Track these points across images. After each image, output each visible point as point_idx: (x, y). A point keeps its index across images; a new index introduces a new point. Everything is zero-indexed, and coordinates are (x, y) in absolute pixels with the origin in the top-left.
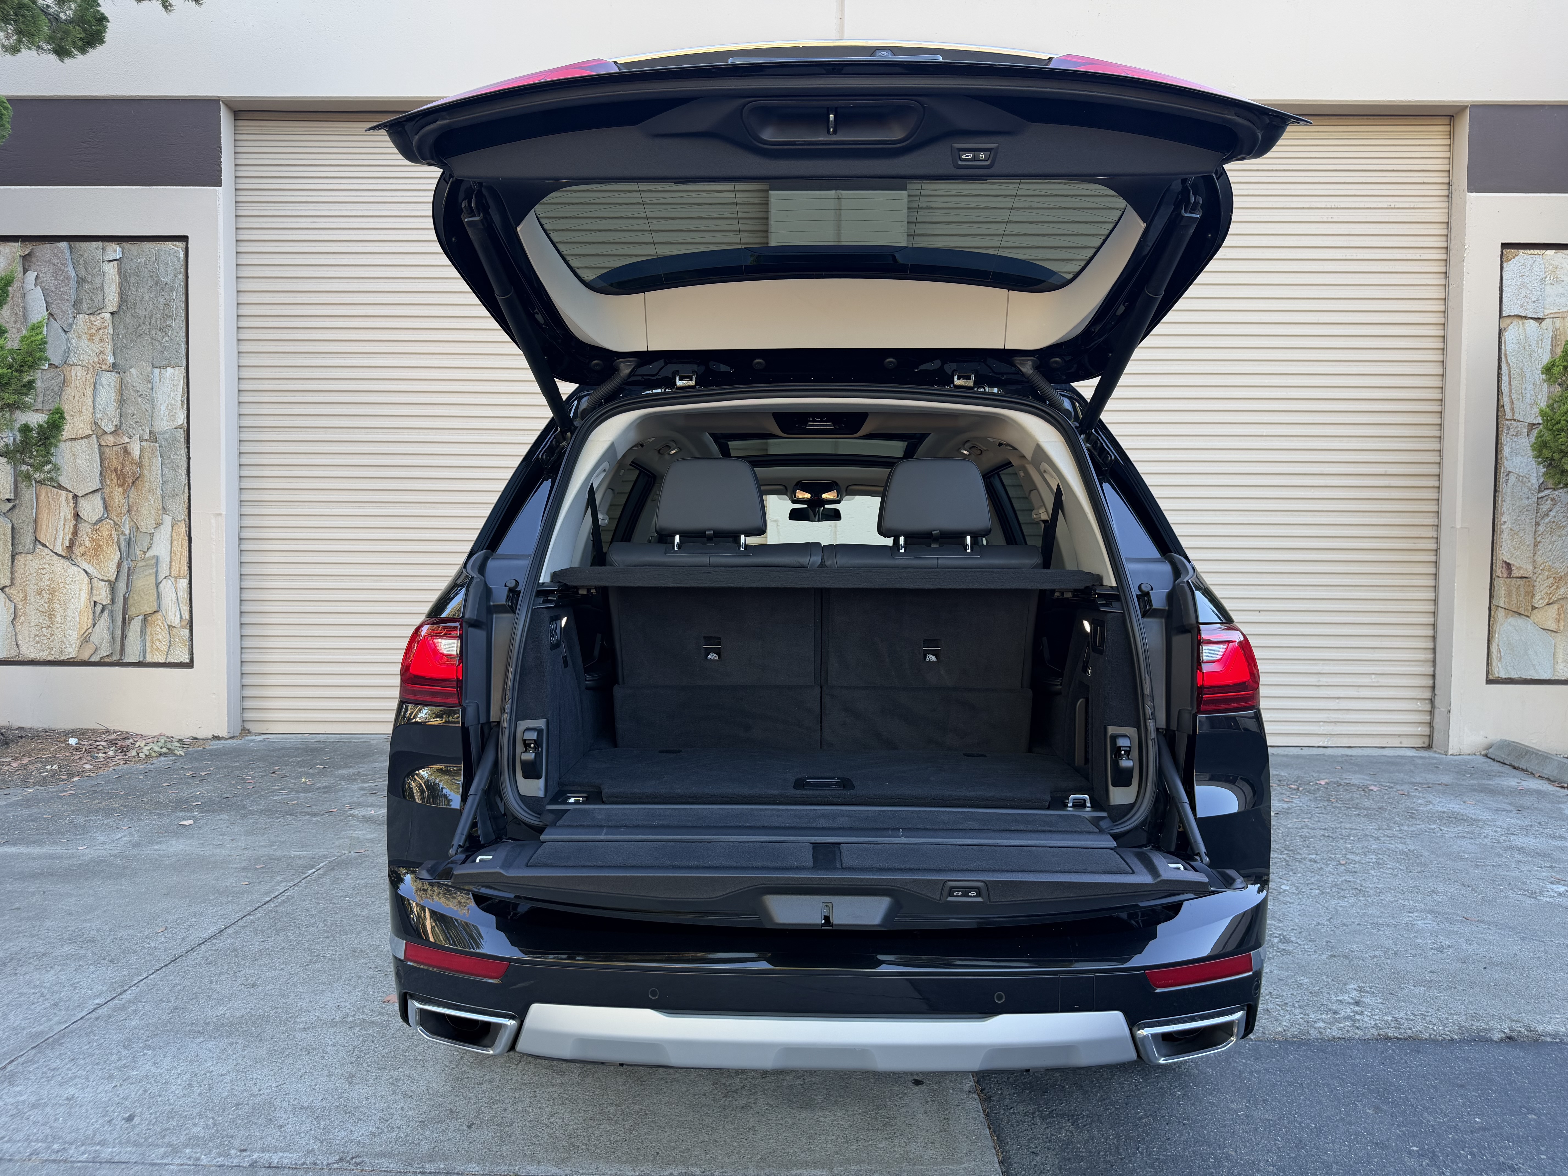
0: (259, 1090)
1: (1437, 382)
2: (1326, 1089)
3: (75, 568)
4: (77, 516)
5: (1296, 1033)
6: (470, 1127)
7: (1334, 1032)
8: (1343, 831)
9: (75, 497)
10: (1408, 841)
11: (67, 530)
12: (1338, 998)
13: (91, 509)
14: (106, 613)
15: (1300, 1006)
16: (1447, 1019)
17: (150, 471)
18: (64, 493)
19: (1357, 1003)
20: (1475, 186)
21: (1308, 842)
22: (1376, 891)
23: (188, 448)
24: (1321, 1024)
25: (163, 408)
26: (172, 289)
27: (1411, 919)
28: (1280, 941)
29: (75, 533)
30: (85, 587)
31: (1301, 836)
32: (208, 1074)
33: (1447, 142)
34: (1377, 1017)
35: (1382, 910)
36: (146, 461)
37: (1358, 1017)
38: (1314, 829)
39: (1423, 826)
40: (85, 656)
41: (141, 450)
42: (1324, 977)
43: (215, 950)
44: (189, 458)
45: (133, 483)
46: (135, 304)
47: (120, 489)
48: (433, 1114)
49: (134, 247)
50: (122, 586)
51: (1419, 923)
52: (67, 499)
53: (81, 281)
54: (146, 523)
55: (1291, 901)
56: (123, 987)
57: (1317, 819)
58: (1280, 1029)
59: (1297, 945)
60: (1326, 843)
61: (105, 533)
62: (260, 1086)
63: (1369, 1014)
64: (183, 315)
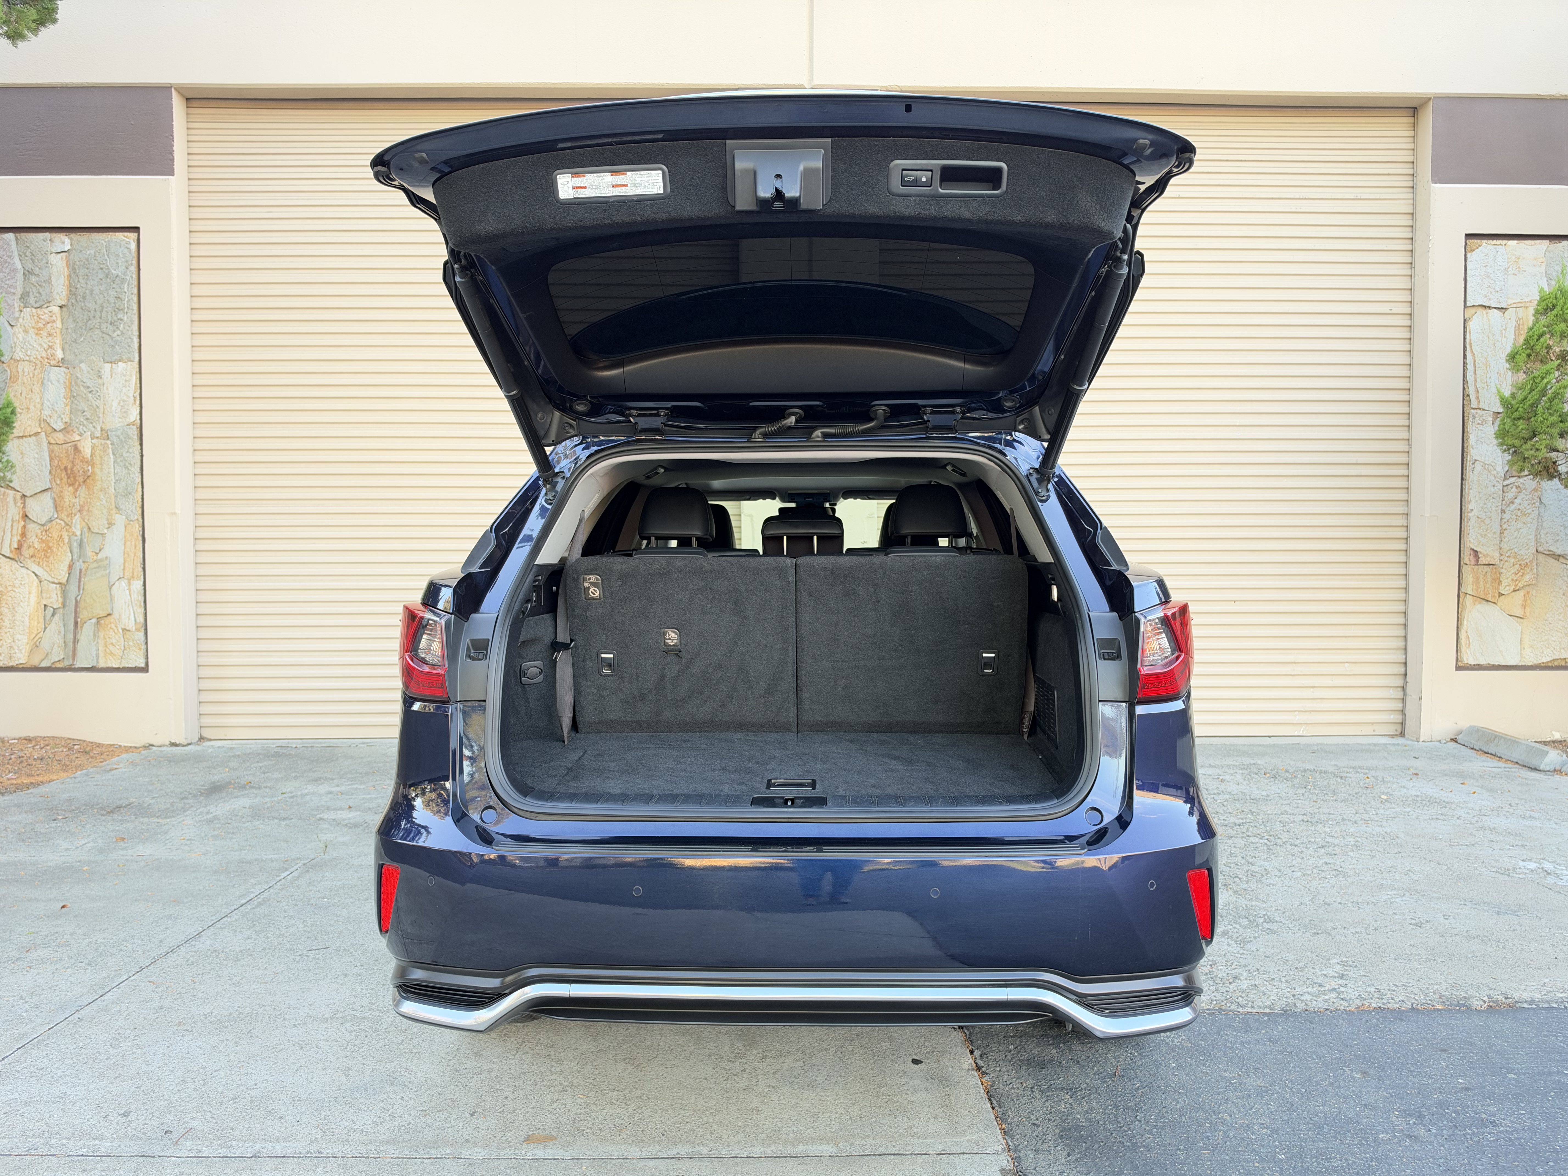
0: (256, 1084)
1: (1404, 372)
2: (1314, 1057)
3: (24, 570)
4: (25, 517)
5: (1284, 1006)
6: (472, 1115)
7: (1320, 1004)
8: (1322, 816)
9: (24, 496)
10: (1384, 824)
11: (15, 532)
12: (1323, 972)
13: (41, 508)
14: (57, 617)
15: (1286, 981)
16: (1428, 989)
17: (102, 469)
18: (11, 492)
19: (1341, 977)
20: (1440, 176)
21: (1288, 827)
22: (1355, 872)
23: (141, 445)
24: (1307, 997)
25: (115, 404)
26: (123, 281)
27: (1389, 897)
28: (1265, 921)
29: (23, 535)
30: (34, 591)
31: (1280, 821)
32: (201, 1070)
33: (1411, 133)
34: (1360, 989)
35: (1362, 889)
36: (97, 459)
37: (1342, 989)
38: (1293, 814)
39: (1399, 809)
40: (35, 662)
41: (93, 448)
42: (1309, 953)
43: (195, 952)
44: (142, 456)
45: (84, 482)
46: (84, 298)
47: (71, 488)
48: (433, 1103)
49: (84, 237)
50: (73, 588)
51: (1397, 900)
52: (15, 500)
53: (28, 273)
54: (98, 523)
55: (1275, 883)
56: (104, 989)
57: (1296, 805)
58: (1268, 1003)
59: (1281, 924)
60: (1305, 828)
61: (55, 535)
62: (256, 1080)
63: (1353, 986)
64: (135, 307)
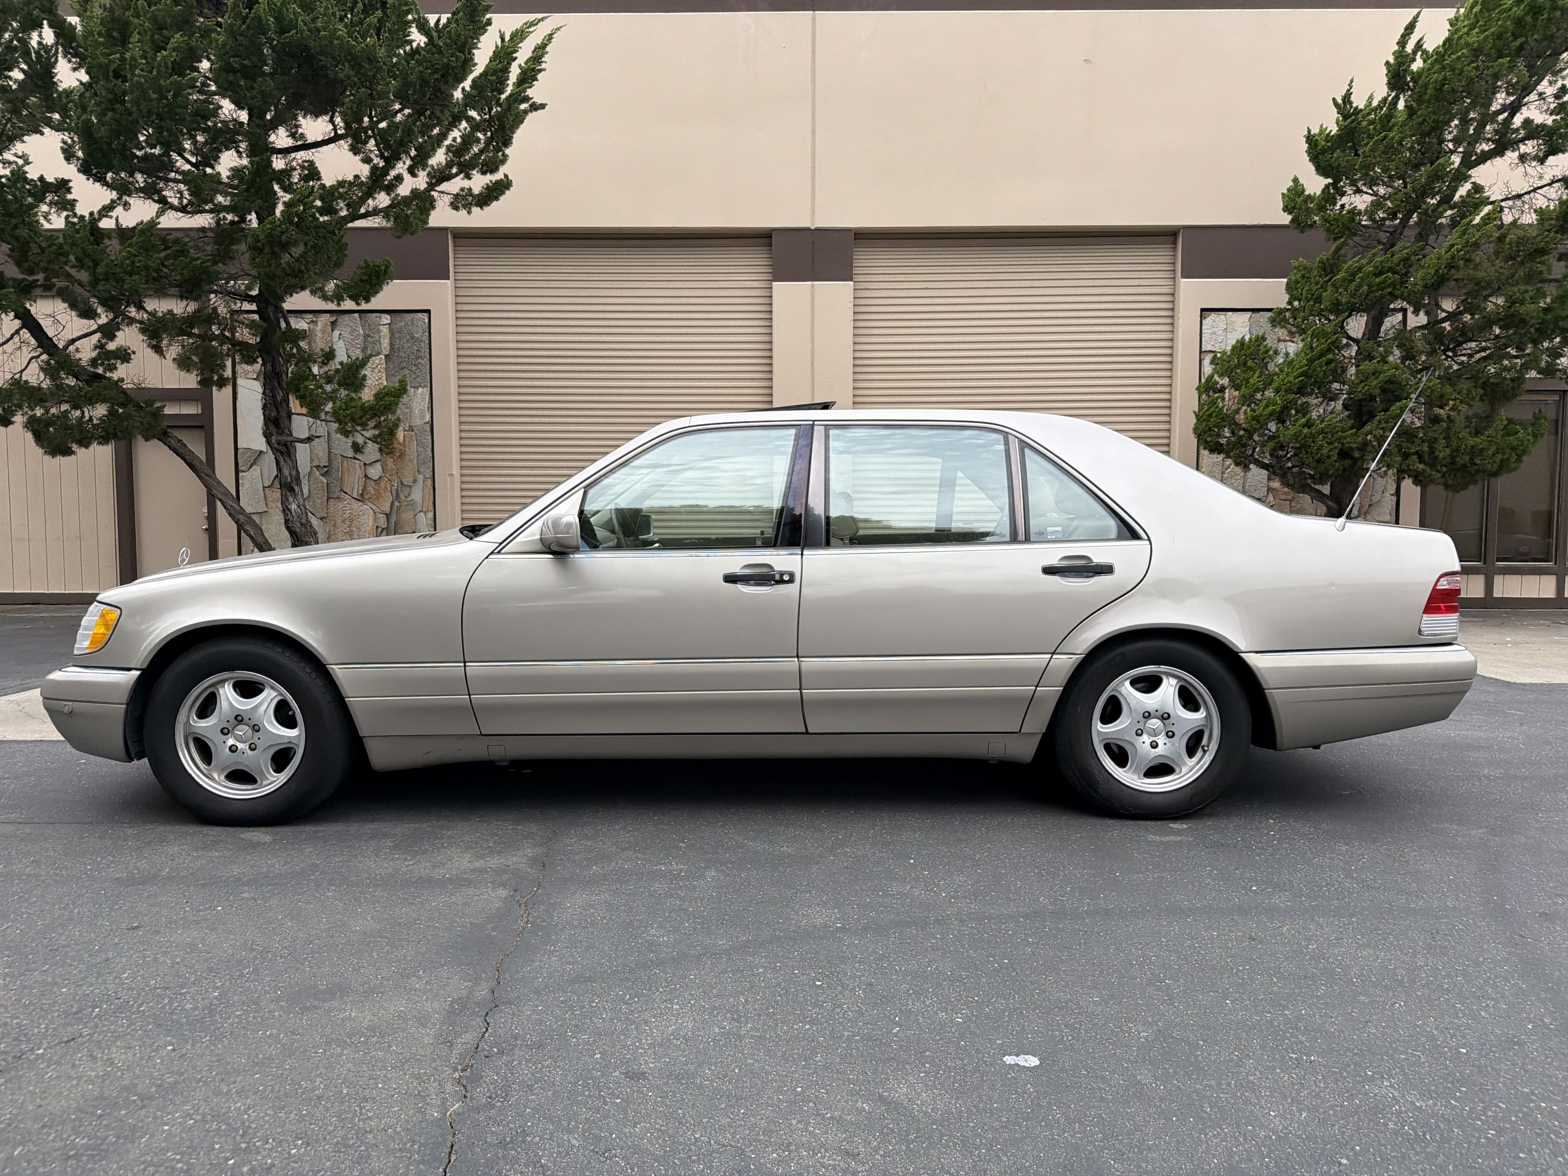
3: (365, 506)
4: (366, 476)
9: (365, 464)
11: (360, 485)
13: (377, 471)
17: (409, 449)
18: (358, 462)
20: (1186, 274)
23: (432, 434)
25: (417, 412)
26: (421, 341)
29: (365, 486)
30: (371, 518)
36: (407, 442)
41: (404, 436)
44: (434, 441)
45: (400, 456)
46: (399, 350)
47: (392, 460)
49: (399, 316)
50: (393, 517)
52: (360, 467)
53: (366, 336)
54: (408, 480)
61: (383, 486)
64: (428, 356)
